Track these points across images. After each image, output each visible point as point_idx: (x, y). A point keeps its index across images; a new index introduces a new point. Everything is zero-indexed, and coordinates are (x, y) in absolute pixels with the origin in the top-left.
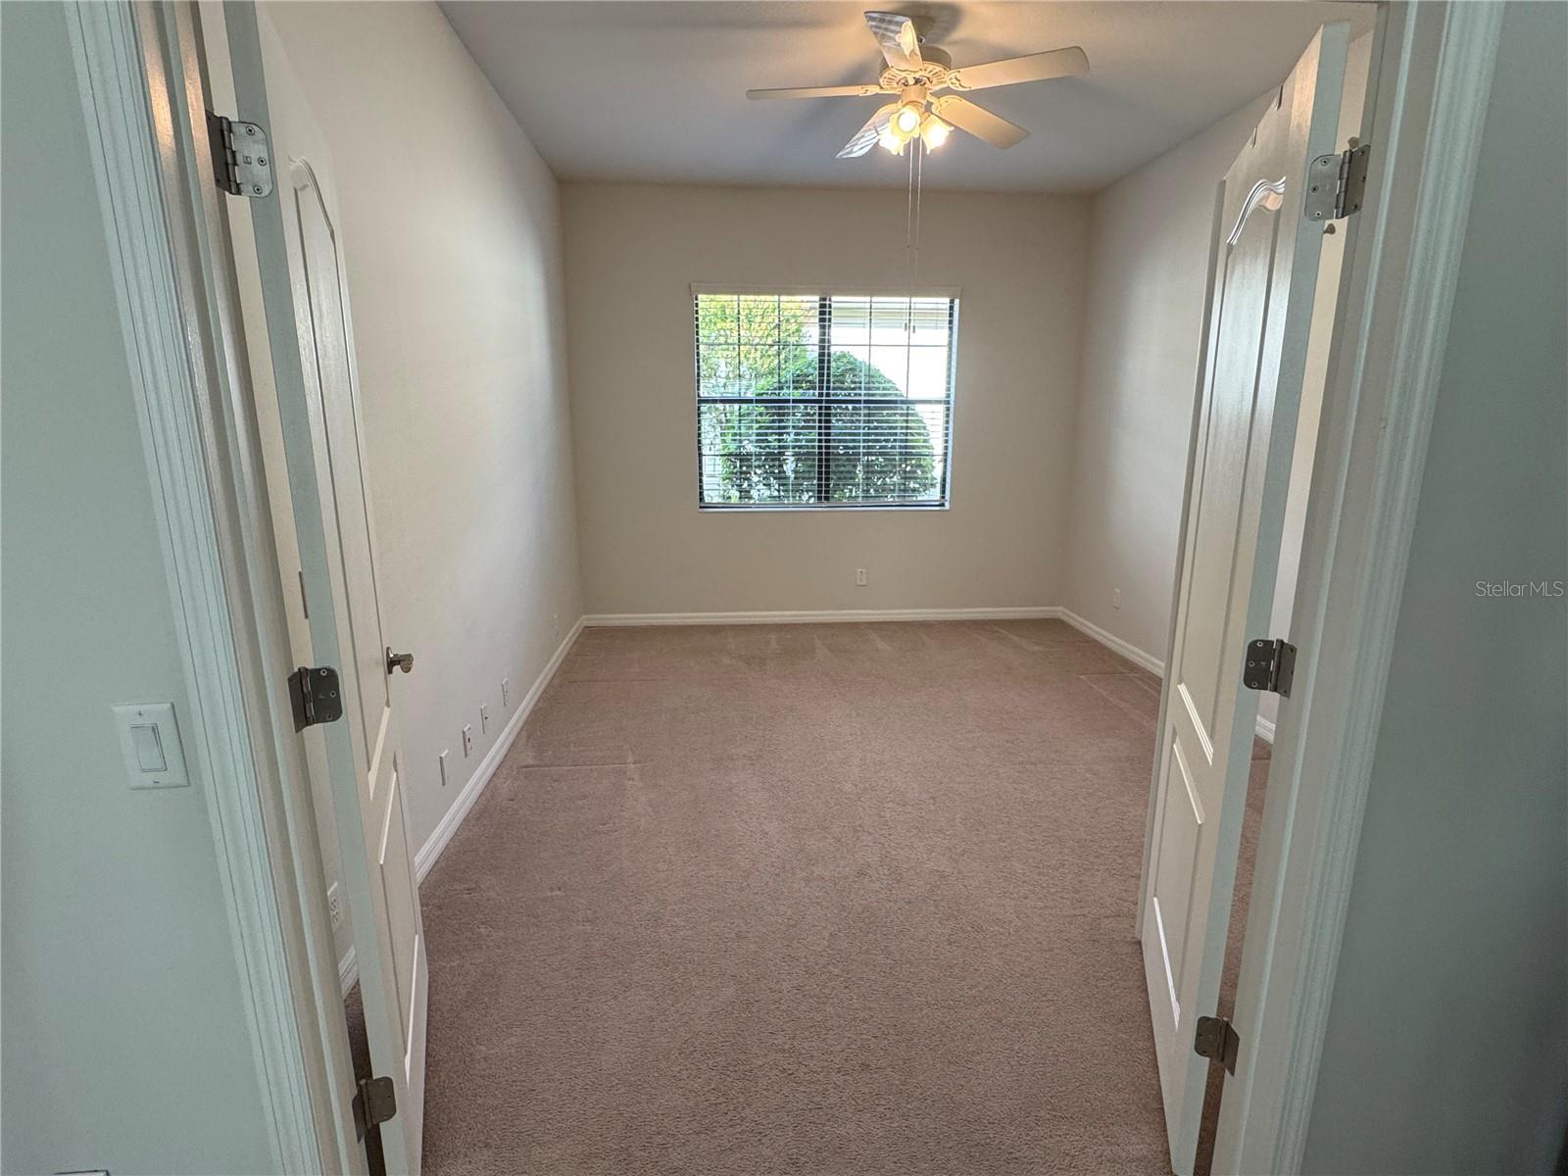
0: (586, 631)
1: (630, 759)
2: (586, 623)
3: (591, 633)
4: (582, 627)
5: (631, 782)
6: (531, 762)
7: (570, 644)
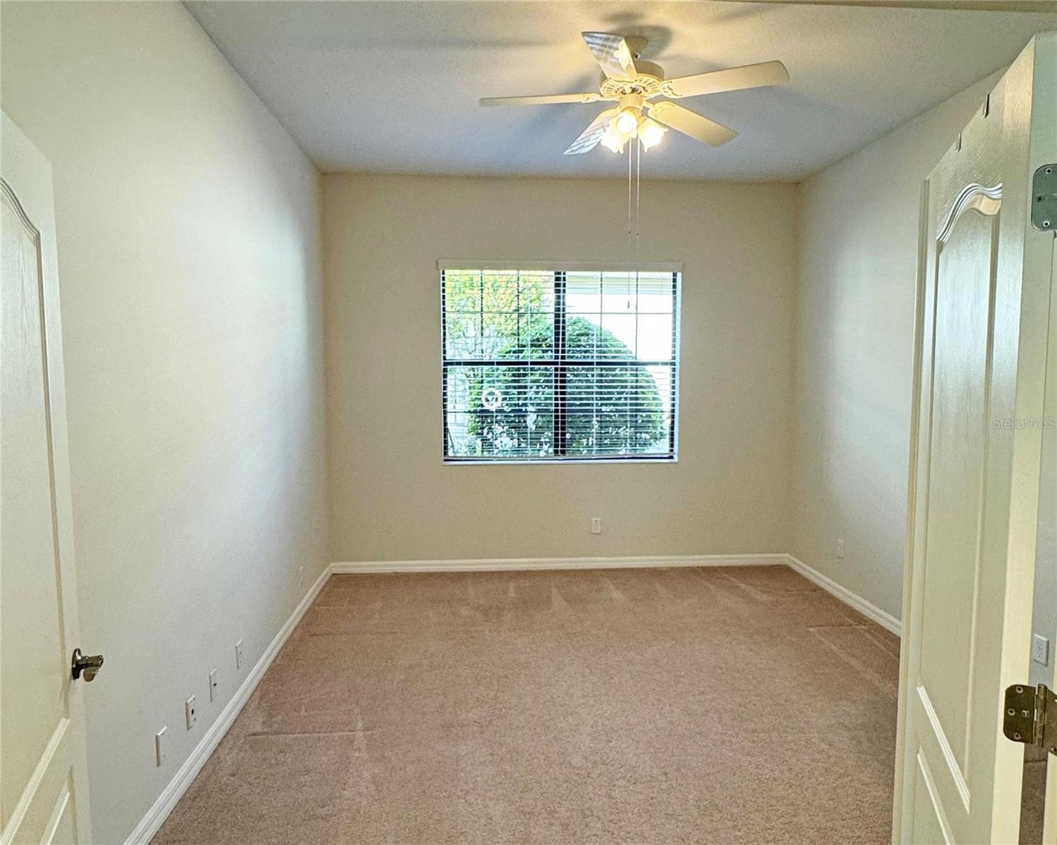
0: (334, 579)
1: (360, 725)
2: (335, 571)
3: (338, 580)
4: (330, 573)
5: (356, 754)
6: (259, 729)
7: (317, 592)
